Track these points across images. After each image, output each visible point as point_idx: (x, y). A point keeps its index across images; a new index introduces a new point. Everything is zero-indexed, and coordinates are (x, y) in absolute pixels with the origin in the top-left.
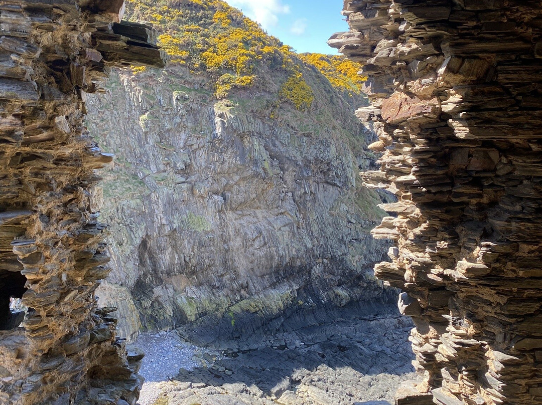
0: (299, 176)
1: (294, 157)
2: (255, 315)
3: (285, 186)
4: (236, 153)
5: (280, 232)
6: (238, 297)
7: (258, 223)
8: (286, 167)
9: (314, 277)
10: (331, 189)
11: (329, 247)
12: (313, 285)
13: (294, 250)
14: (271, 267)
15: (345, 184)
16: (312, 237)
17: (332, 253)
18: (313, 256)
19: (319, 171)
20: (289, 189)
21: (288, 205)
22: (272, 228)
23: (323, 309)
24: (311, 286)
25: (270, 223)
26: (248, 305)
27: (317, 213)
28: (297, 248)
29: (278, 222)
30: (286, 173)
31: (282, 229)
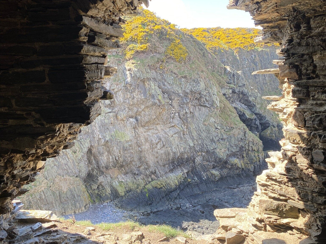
0: (181, 103)
1: (177, 91)
2: (161, 189)
3: (174, 110)
4: (140, 92)
5: (173, 138)
6: (150, 180)
7: (159, 133)
8: (173, 98)
9: (197, 164)
10: (203, 109)
11: (205, 145)
12: (197, 169)
13: (182, 148)
14: (169, 160)
15: (212, 105)
16: (193, 139)
17: (207, 149)
18: (195, 151)
19: (195, 99)
20: (176, 111)
21: (177, 121)
22: (167, 136)
23: (204, 184)
24: (196, 170)
25: (166, 133)
26: (156, 184)
27: (196, 125)
28: (184, 147)
29: (171, 132)
30: (174, 101)
31: (173, 136)
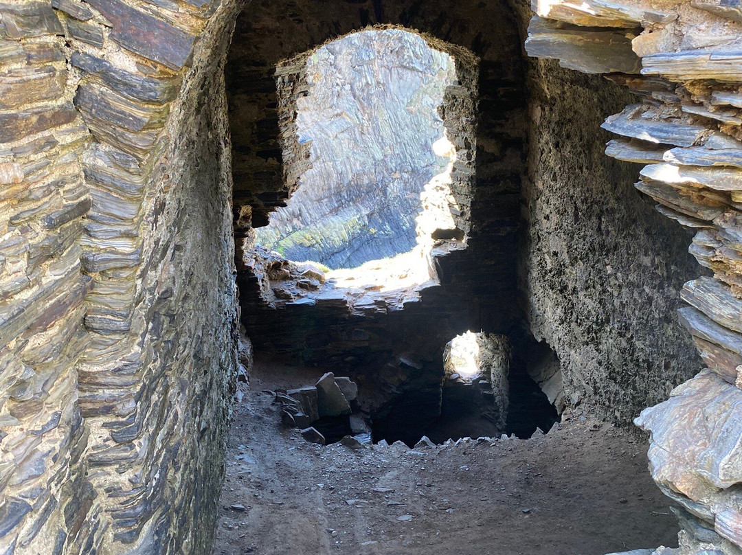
0: (356, 60)
2: (311, 249)
3: (341, 77)
5: (337, 141)
6: (289, 229)
7: (307, 131)
8: (337, 48)
9: (391, 197)
10: (408, 75)
11: (408, 156)
12: (392, 208)
13: (358, 164)
14: (329, 189)
15: (429, 67)
16: (382, 144)
17: (412, 165)
18: (387, 170)
19: (388, 52)
20: (345, 79)
21: (346, 102)
22: (327, 137)
23: (405, 238)
24: (389, 209)
25: (322, 130)
26: (301, 237)
27: (390, 112)
28: (362, 161)
29: (334, 127)
30: (339, 57)
31: (339, 136)
